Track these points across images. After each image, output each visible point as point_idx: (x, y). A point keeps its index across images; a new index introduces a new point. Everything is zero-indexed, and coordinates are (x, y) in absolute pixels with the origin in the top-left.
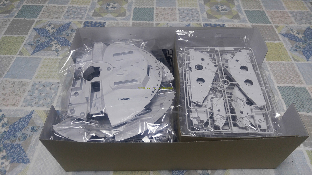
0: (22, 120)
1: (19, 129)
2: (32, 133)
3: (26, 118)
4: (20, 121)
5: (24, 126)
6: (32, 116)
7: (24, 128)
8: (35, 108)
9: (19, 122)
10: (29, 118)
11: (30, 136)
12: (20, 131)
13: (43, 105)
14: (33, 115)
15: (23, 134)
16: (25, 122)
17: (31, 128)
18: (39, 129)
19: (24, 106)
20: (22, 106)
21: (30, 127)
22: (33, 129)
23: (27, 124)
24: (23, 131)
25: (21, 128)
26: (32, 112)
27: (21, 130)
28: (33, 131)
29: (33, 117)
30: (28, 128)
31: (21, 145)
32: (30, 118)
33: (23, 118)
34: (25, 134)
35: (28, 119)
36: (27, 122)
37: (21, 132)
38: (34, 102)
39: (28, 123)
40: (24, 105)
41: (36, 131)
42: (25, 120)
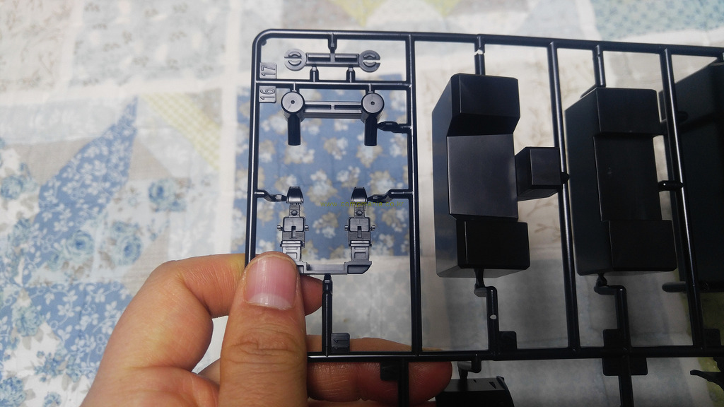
0: (91, 152)
1: (92, 201)
2: (160, 217)
3: (109, 143)
4: (83, 160)
5: (112, 185)
6: (135, 131)
7: (116, 195)
8: (137, 87)
9: (79, 167)
10: (124, 139)
11: (154, 236)
12: (100, 212)
13: (172, 67)
14: (138, 122)
15: (119, 227)
16: (108, 161)
17: (150, 189)
18: (192, 193)
19: (85, 83)
20: (73, 83)
21: (141, 185)
22: (158, 194)
23: (124, 173)
24: (114, 212)
25: (98, 197)
26: (132, 108)
27: (101, 207)
28: (164, 204)
29: (143, 133)
30: (132, 191)
31: (122, 286)
32: (130, 139)
33: (94, 142)
34: (127, 225)
35: (118, 146)
36: (121, 159)
37: (106, 216)
38: (128, 60)
39: (127, 166)
40: (84, 76)
41: (175, 204)
42: (105, 150)
